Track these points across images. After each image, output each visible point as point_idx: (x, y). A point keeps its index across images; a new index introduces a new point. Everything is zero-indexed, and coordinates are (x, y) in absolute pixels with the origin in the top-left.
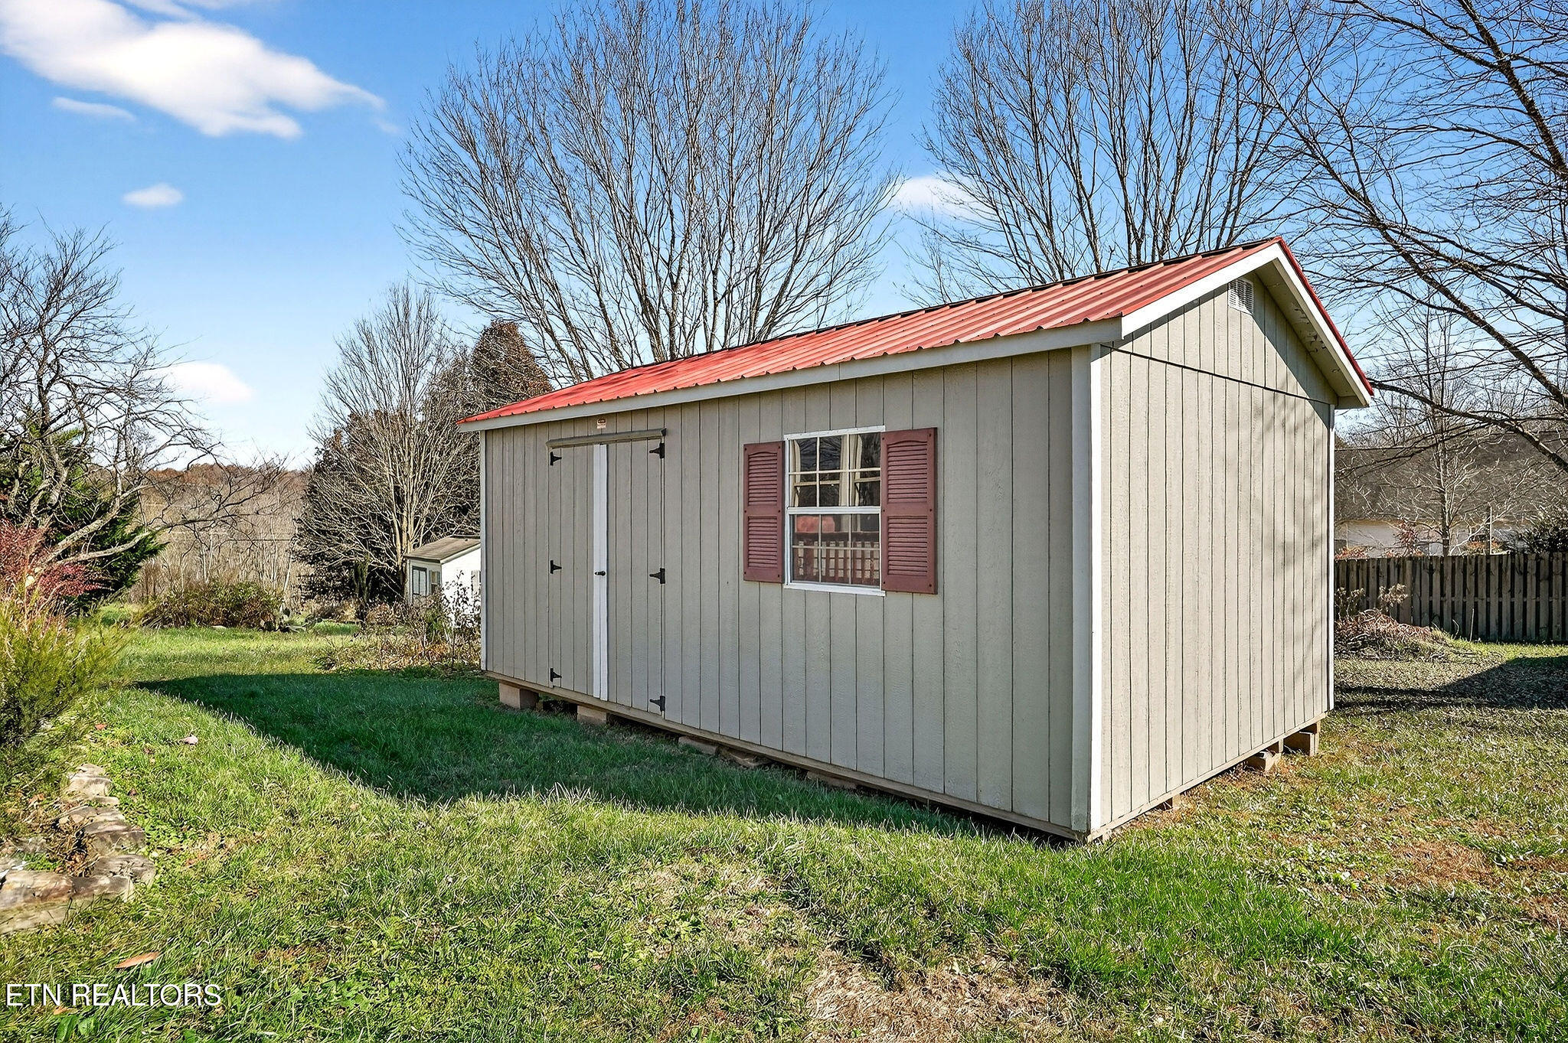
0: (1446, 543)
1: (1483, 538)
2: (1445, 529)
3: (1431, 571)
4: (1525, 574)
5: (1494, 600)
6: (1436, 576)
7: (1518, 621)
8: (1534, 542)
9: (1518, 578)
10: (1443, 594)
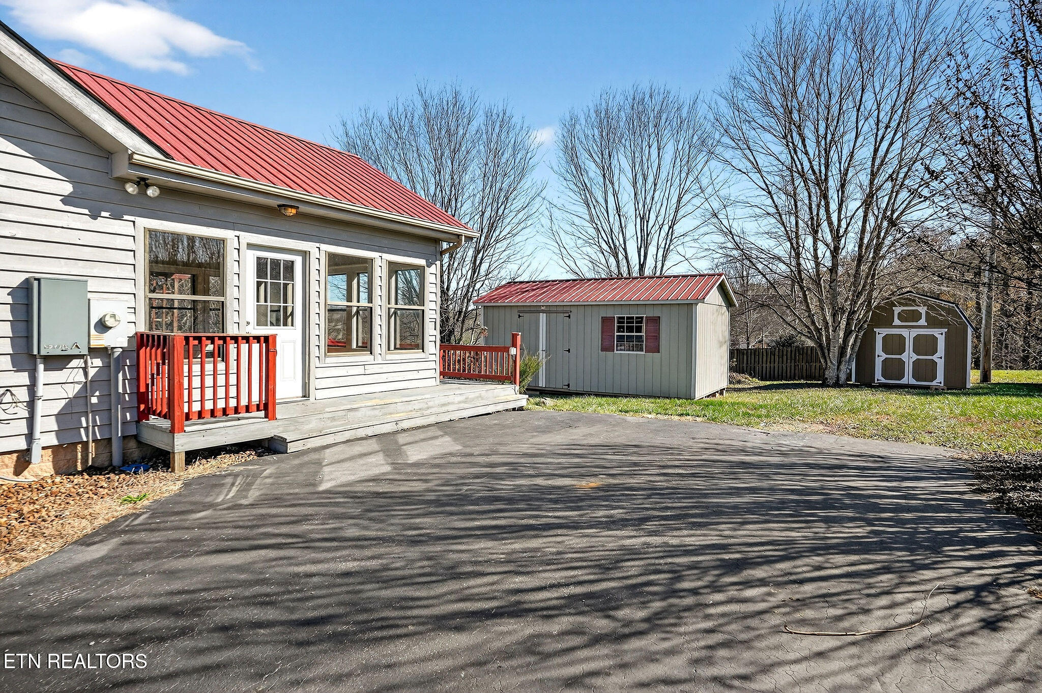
0: (748, 344)
1: (761, 342)
2: (748, 338)
3: (743, 354)
4: (774, 355)
5: (764, 365)
6: (745, 357)
7: (772, 373)
8: (777, 343)
9: (773, 357)
10: (747, 363)
